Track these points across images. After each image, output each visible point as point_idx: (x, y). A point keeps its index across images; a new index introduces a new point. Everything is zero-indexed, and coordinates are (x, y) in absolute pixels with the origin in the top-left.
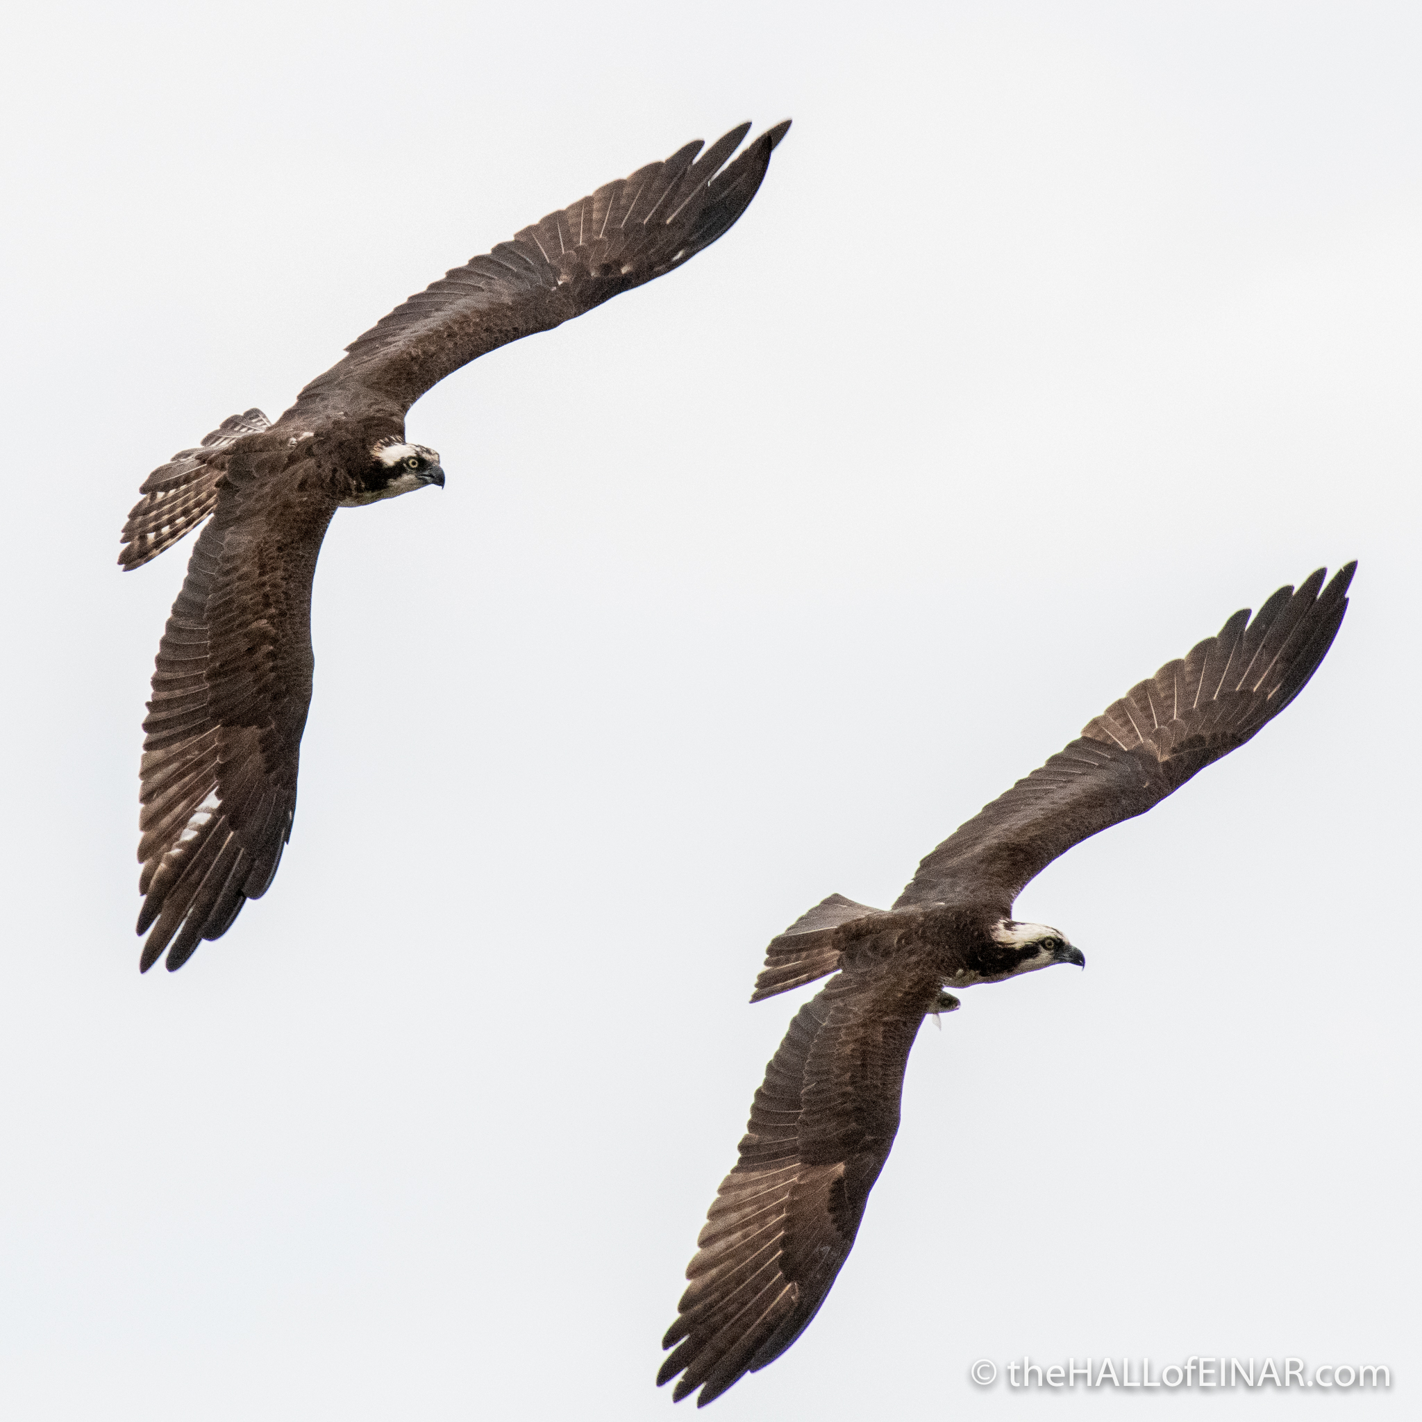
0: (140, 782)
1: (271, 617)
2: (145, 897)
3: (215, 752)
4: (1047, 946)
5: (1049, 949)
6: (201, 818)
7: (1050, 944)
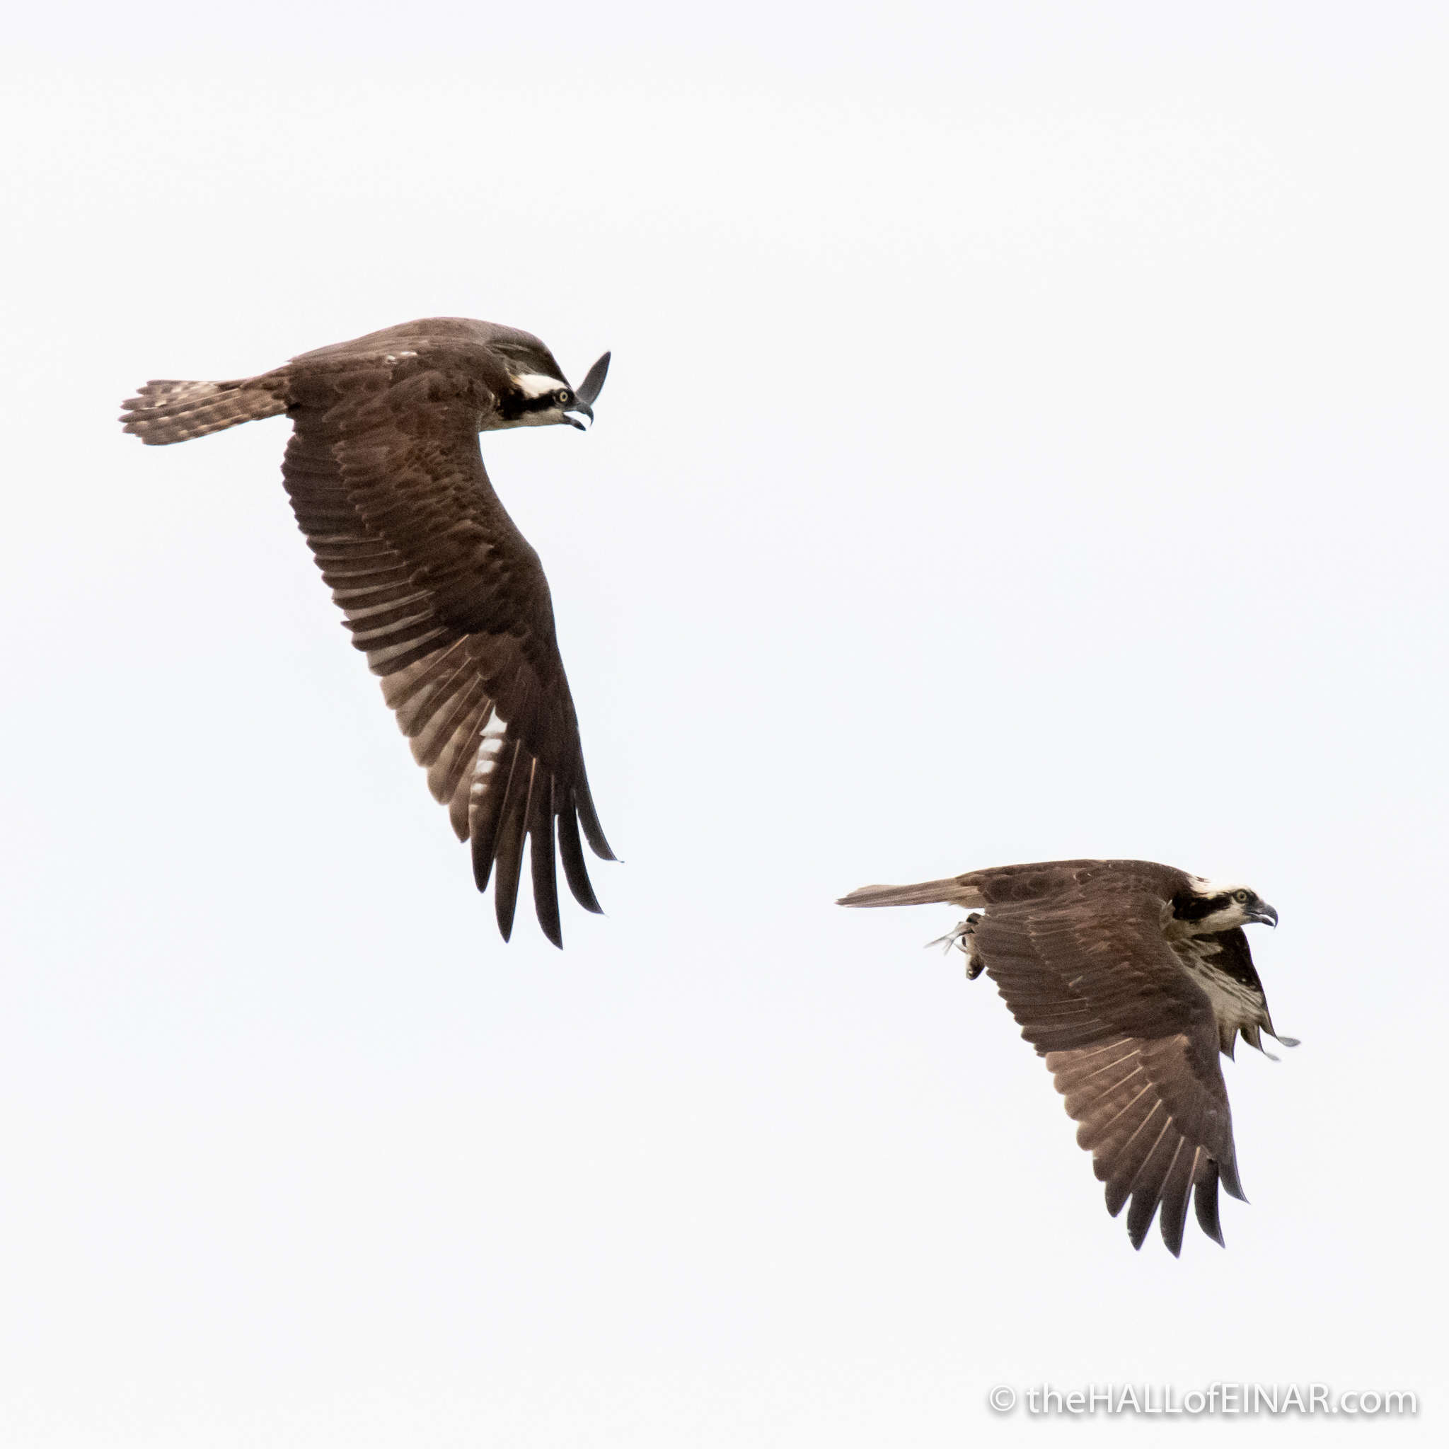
0: (392, 713)
1: (474, 519)
2: (469, 842)
3: (472, 669)
4: (1239, 899)
5: (1241, 902)
6: (491, 745)
7: (1242, 897)
